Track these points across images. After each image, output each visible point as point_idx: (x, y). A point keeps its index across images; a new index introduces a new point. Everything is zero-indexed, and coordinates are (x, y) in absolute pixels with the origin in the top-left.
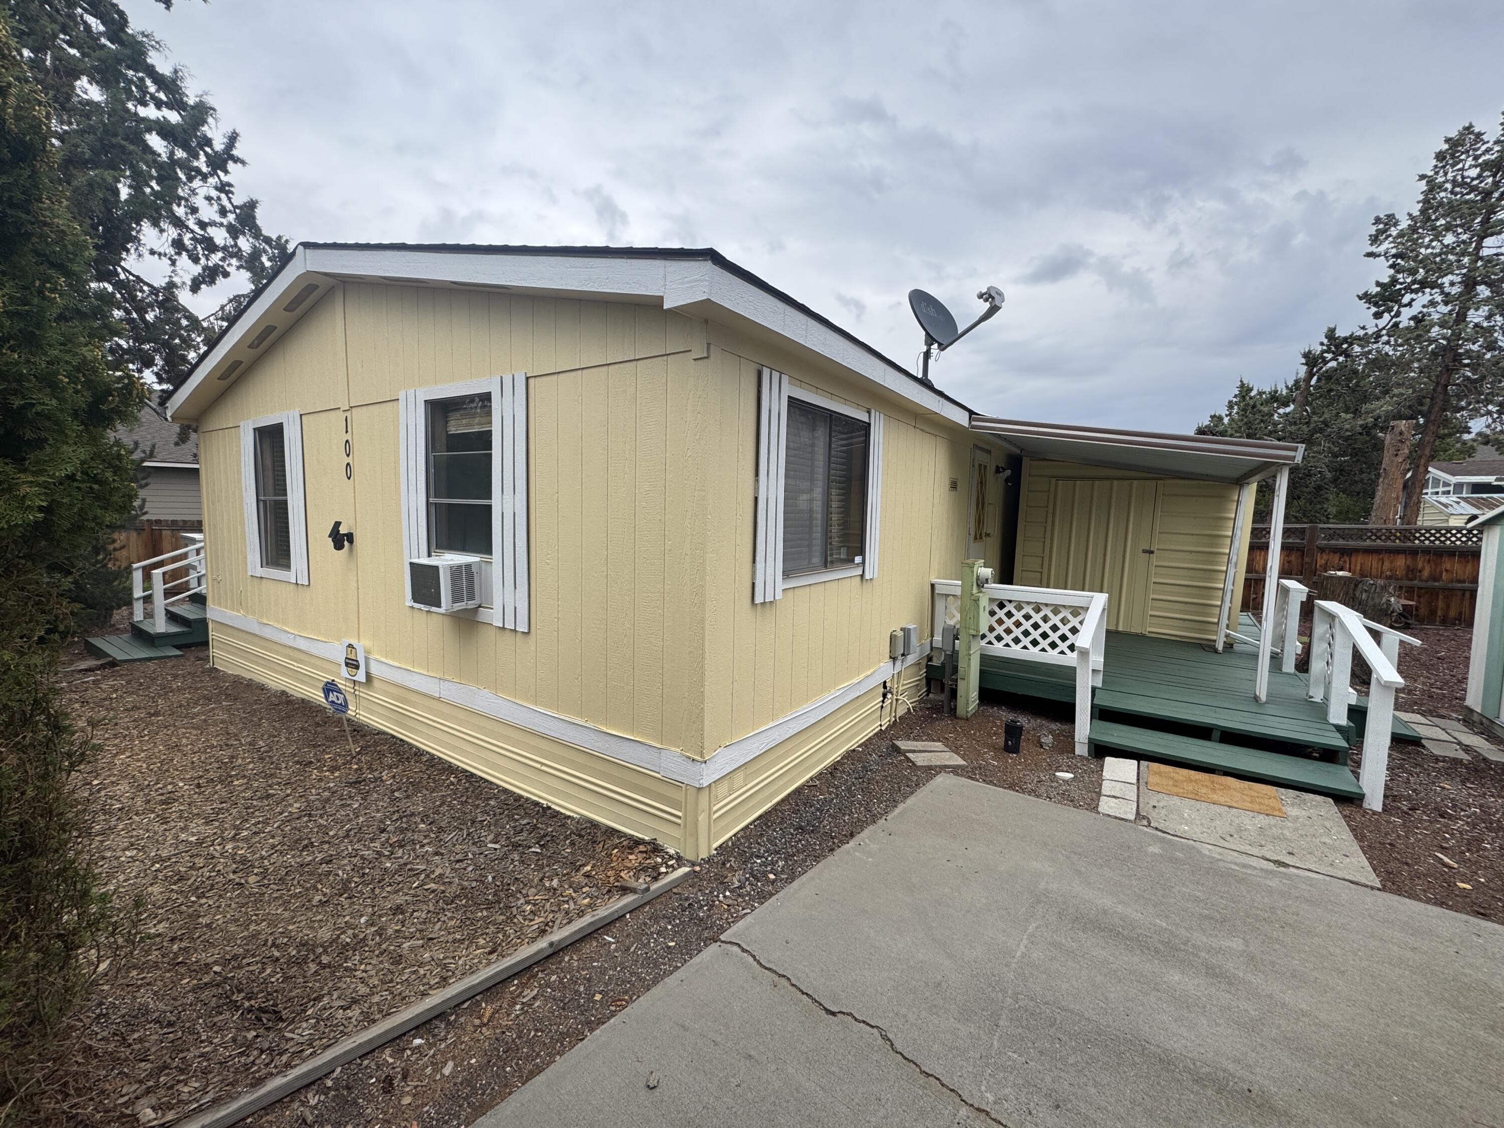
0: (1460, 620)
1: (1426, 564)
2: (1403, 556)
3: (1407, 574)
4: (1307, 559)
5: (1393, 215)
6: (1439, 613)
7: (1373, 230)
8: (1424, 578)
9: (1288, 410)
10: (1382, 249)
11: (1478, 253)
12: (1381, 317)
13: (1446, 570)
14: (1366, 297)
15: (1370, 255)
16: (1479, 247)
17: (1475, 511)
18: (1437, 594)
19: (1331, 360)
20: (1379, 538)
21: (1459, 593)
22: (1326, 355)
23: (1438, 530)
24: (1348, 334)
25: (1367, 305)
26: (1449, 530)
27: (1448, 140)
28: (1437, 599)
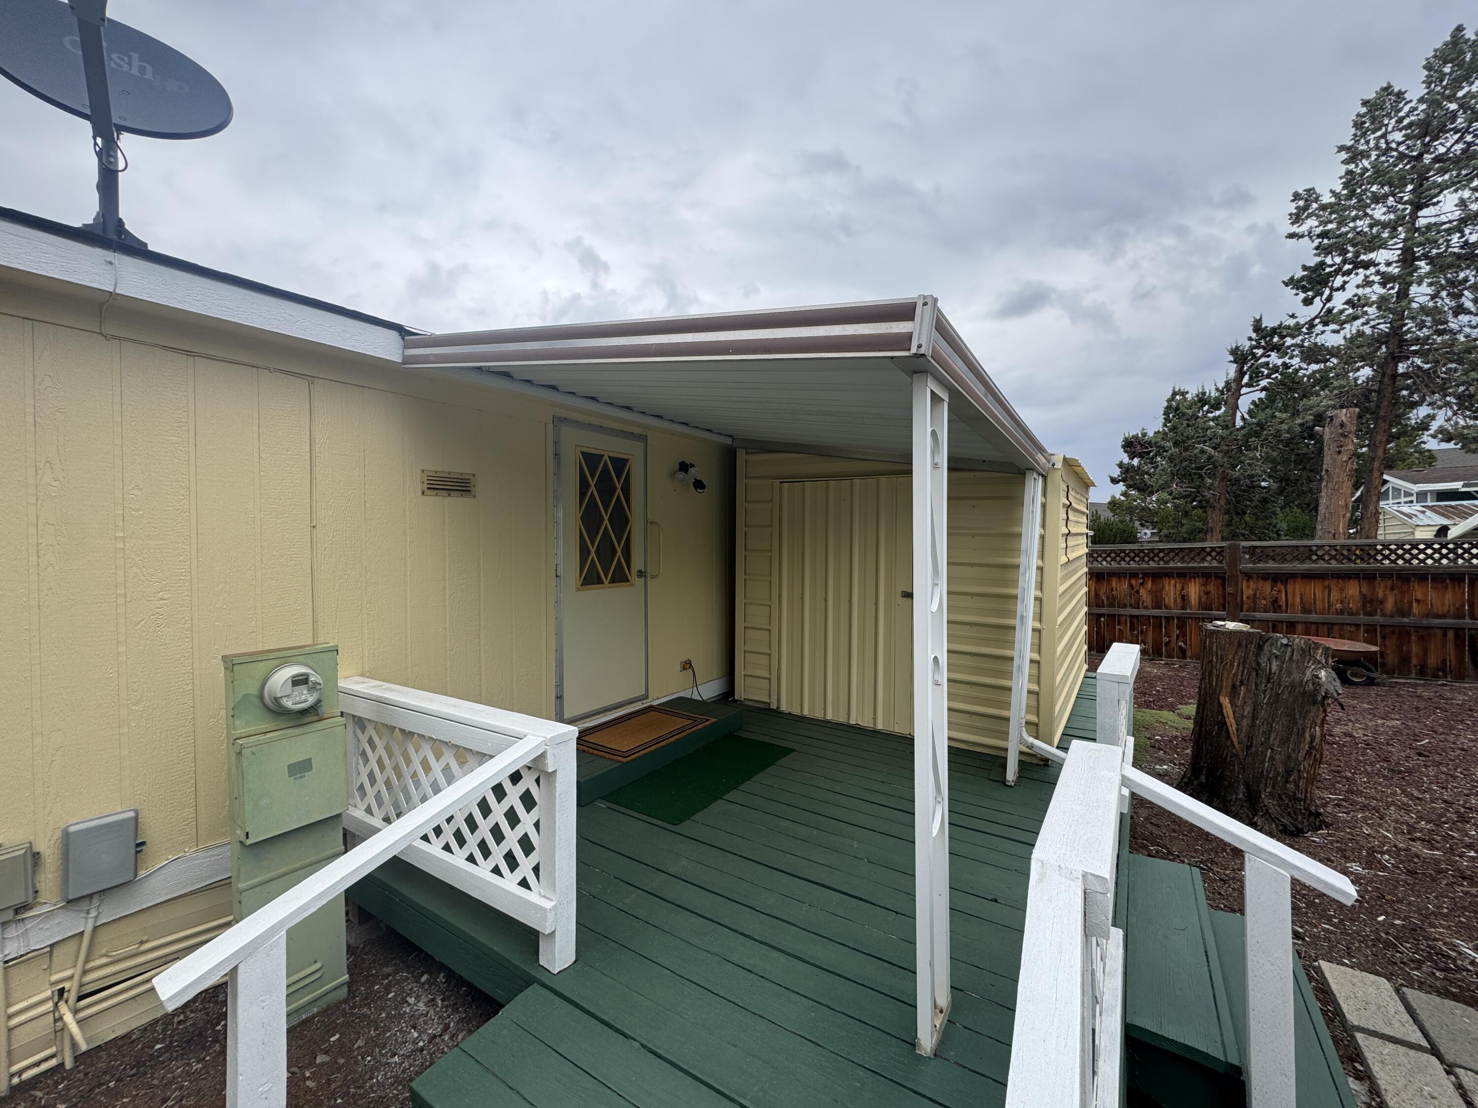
0: (1443, 671)
1: (1388, 592)
2: (1357, 582)
3: (1364, 605)
4: (1229, 590)
5: (1313, 189)
6: (1414, 661)
7: (1292, 208)
8: (1389, 613)
9: (1218, 413)
10: (1304, 228)
11: (1414, 224)
12: (1311, 303)
13: (1418, 601)
14: (1291, 282)
15: (1292, 236)
16: (1414, 216)
17: (1445, 522)
18: (1409, 634)
19: (1262, 356)
20: (1321, 558)
21: (1439, 633)
22: (1256, 351)
23: (1400, 546)
24: (1275, 324)
25: (1295, 291)
26: (1415, 546)
27: (1365, 103)
28: (1409, 642)
